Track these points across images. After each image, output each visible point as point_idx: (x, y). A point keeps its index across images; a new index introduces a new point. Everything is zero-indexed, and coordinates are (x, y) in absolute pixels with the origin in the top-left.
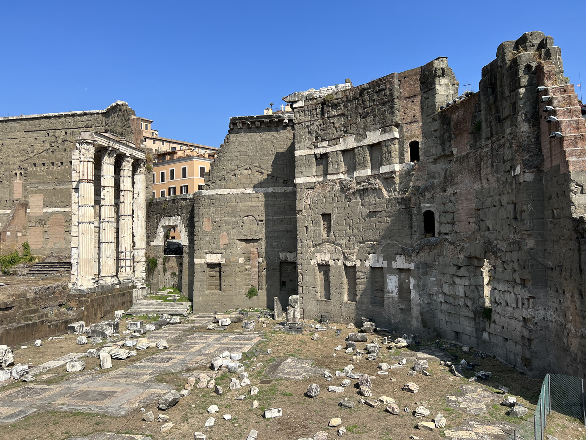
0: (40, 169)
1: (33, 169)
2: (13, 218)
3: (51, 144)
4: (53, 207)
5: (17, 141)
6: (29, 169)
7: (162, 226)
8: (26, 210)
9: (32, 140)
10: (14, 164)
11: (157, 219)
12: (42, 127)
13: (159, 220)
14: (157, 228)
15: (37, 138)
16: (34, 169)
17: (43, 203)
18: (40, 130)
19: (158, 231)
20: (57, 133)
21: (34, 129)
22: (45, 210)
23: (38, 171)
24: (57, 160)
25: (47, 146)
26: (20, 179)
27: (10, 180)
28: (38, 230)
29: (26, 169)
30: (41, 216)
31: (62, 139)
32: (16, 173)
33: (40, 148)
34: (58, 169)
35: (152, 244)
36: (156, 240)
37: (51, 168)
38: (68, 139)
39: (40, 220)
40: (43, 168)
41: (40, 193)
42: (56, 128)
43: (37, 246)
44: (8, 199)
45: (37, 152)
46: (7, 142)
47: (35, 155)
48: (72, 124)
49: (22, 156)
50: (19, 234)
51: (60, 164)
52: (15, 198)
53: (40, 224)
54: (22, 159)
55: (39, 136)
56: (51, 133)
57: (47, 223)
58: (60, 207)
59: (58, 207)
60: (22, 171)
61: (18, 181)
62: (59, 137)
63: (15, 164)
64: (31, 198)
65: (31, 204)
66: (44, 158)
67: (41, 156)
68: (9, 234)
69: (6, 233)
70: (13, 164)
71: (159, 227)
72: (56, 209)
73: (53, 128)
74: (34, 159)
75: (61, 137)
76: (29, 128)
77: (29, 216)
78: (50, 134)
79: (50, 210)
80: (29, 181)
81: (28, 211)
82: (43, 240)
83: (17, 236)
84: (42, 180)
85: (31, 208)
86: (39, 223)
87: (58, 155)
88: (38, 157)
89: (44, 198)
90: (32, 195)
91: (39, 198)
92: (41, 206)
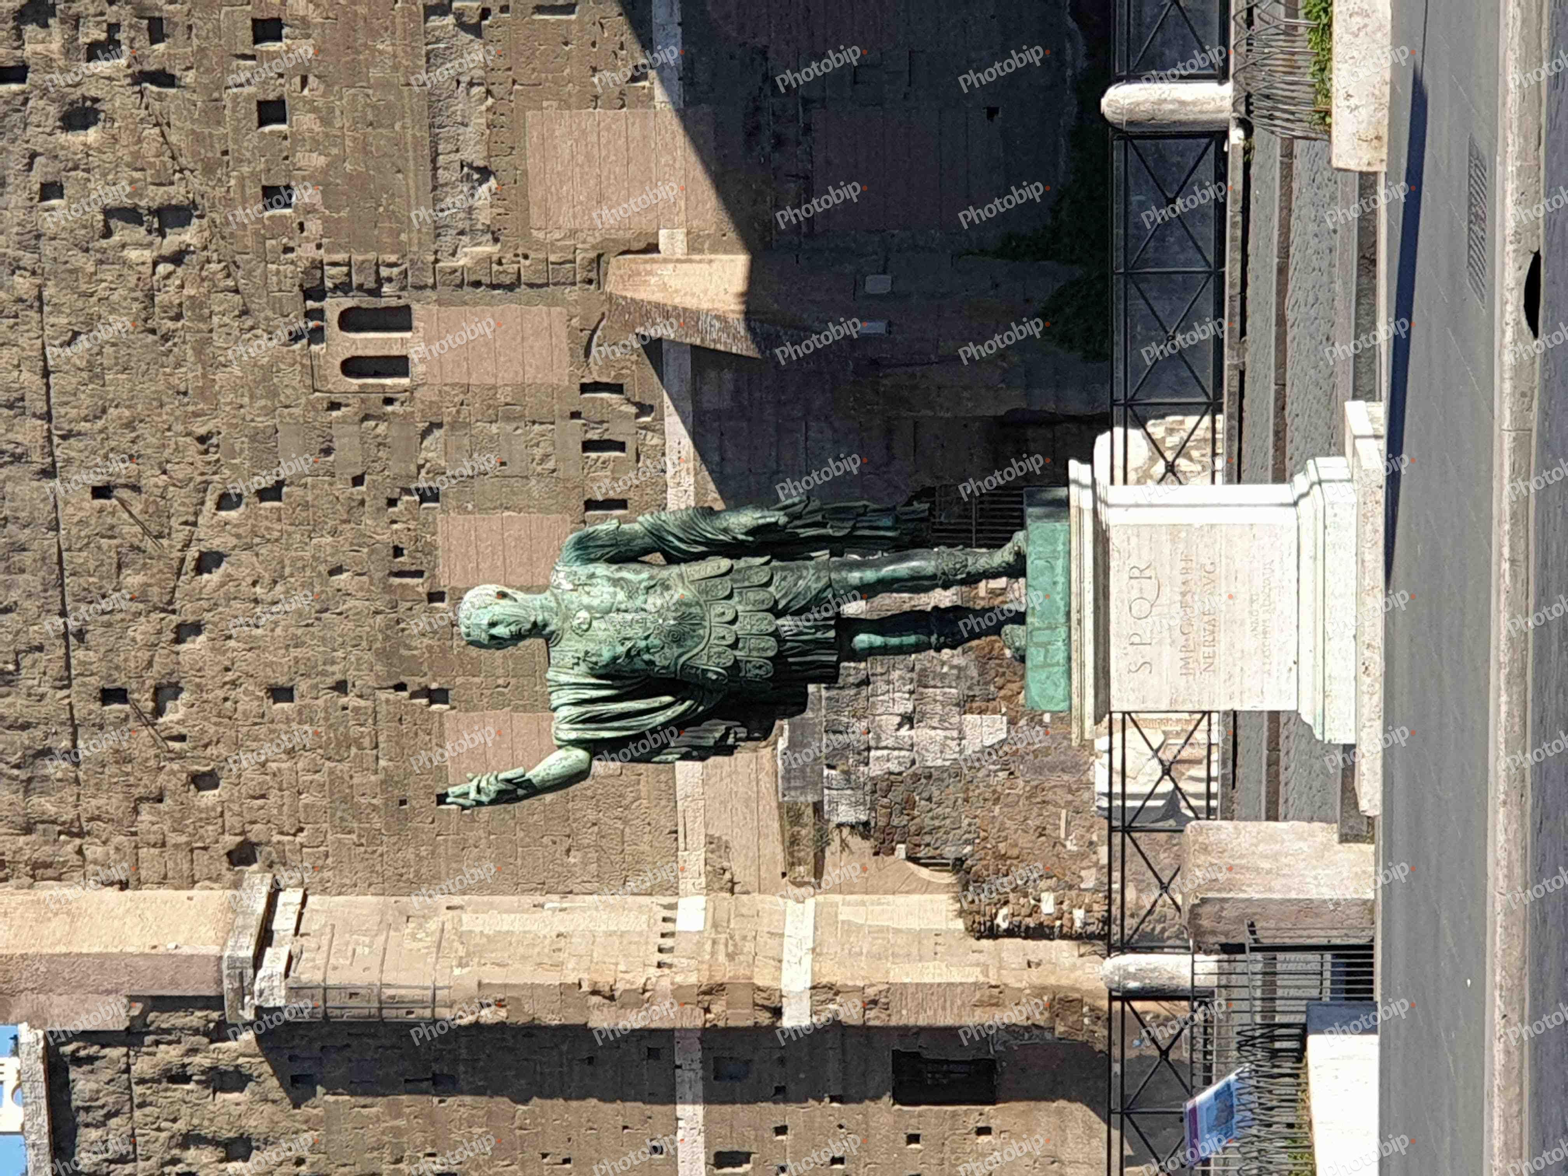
0: (316, 146)
1: (310, 210)
6: (307, 252)
17: (606, 118)
23: (334, 163)
25: (108, 82)
26: (401, 320)
27: (409, 416)
29: (314, 275)
32: (349, 367)
39: (752, 133)
40: (303, 122)
41: (517, 148)
49: (202, 315)
54: (222, 314)
60: (334, 306)
63: (271, 370)
64: (566, 222)
66: (213, 113)
67: (197, 140)
70: (273, 392)
74: (228, 201)
80: (416, 241)
81: (673, 241)
84: (410, 129)
86: (779, 142)
88: (209, 169)
89: (565, 104)
90: (534, 211)
91: (565, 148)
92: (636, 132)
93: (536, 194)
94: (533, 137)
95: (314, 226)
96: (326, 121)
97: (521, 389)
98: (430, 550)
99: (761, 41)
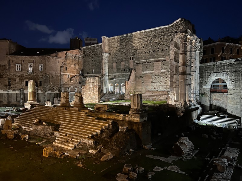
2: (131, 76)
8: (135, 73)
9: (137, 43)
13: (209, 75)
14: (208, 79)
17: (142, 69)
18: (140, 38)
22: (142, 72)
24: (148, 50)
25: (143, 45)
27: (128, 60)
28: (140, 81)
30: (141, 75)
31: (150, 41)
32: (131, 58)
34: (148, 54)
35: (204, 87)
36: (206, 85)
37: (145, 54)
38: (153, 41)
42: (147, 36)
43: (139, 87)
44: (127, 68)
45: (139, 47)
46: (127, 45)
50: (133, 82)
54: (133, 51)
60: (133, 56)
61: (131, 61)
63: (130, 54)
67: (141, 49)
72: (147, 72)
74: (138, 51)
76: (136, 37)
78: (145, 39)
82: (142, 85)
86: (140, 78)
93: (138, 66)
95: (137, 55)
96: (141, 55)
97: (129, 66)
98: (123, 62)
99: (145, 77)
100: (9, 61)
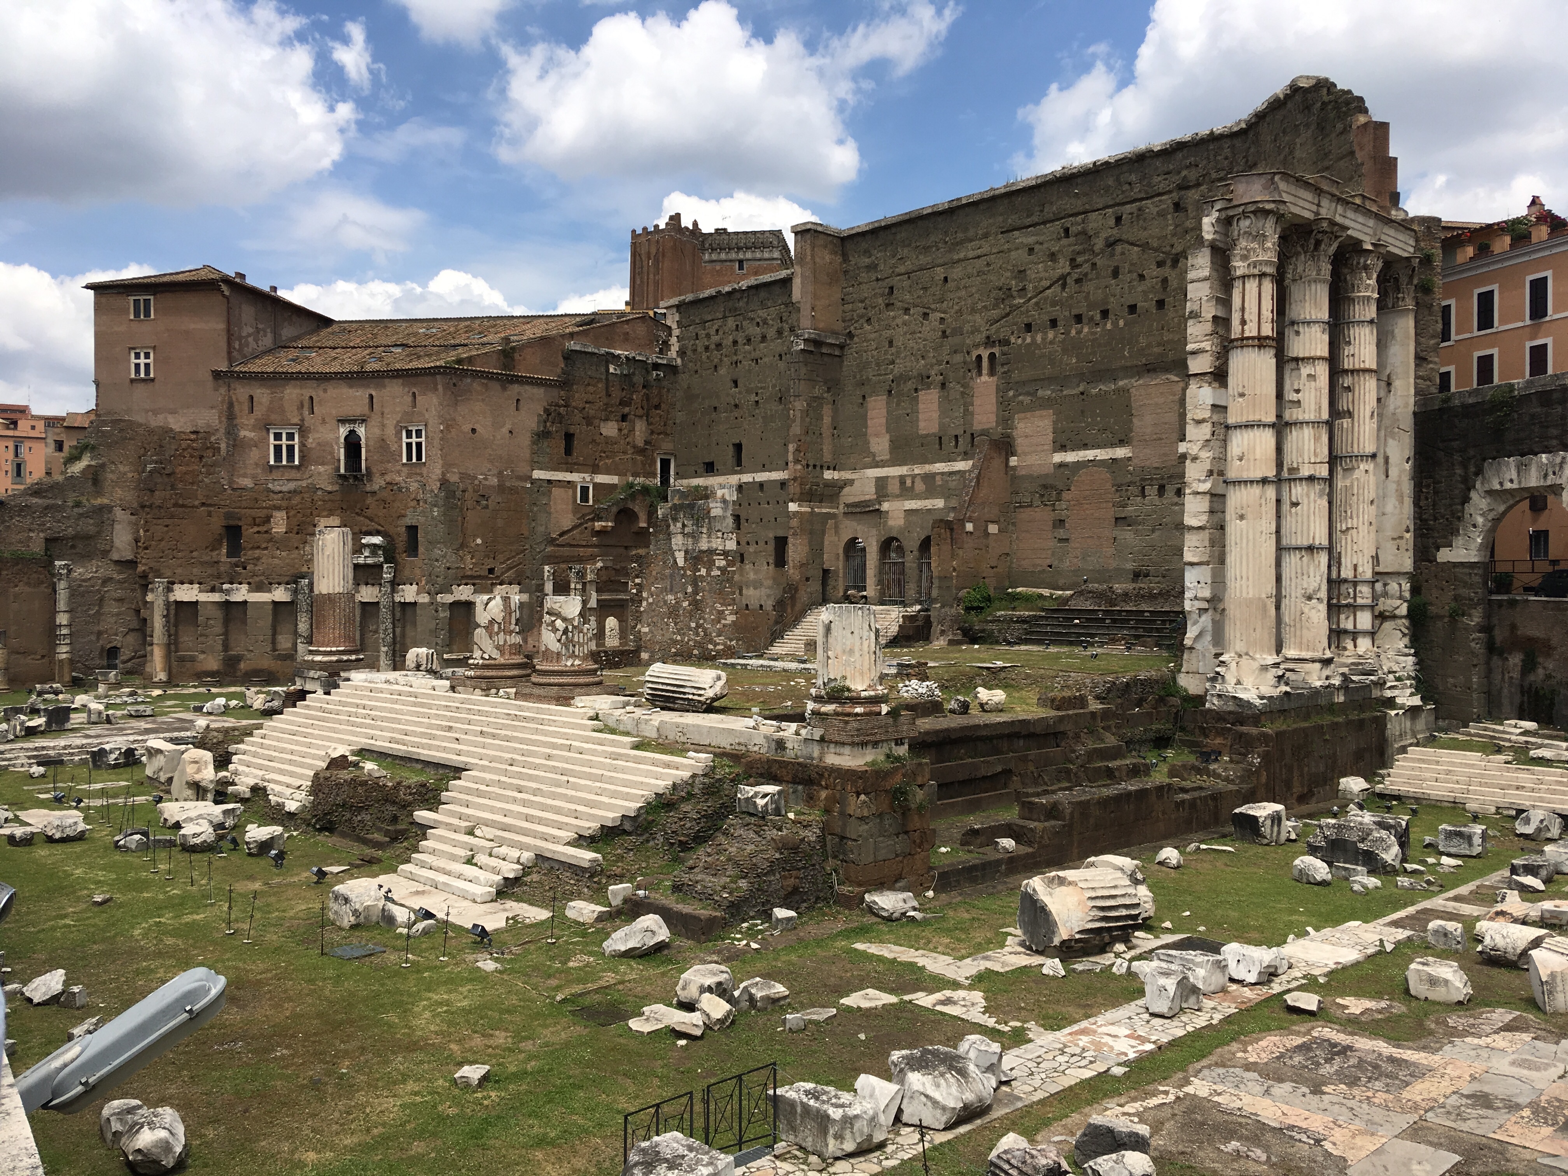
0: (1043, 339)
1: (1024, 339)
2: (978, 482)
3: (1073, 260)
4: (1079, 449)
5: (982, 262)
6: (1013, 340)
7: (1490, 493)
8: (1007, 460)
9: (1019, 256)
10: (975, 330)
11: (1465, 467)
12: (1050, 210)
13: (1472, 469)
14: (1466, 499)
15: (1037, 247)
16: (1029, 340)
17: (1051, 436)
18: (1044, 223)
19: (1469, 509)
20: (1095, 221)
21: (1028, 221)
22: (1058, 458)
23: (1038, 347)
24: (1091, 306)
25: (1063, 267)
26: (992, 373)
27: (964, 377)
28: (1041, 515)
29: (1006, 342)
30: (1047, 475)
31: (1107, 239)
32: (979, 357)
33: (1043, 275)
34: (1096, 333)
35: (1444, 555)
36: (1458, 541)
37: (1073, 332)
38: (1124, 237)
39: (1045, 487)
40: (1051, 335)
41: (1042, 407)
42: (1087, 207)
43: (1038, 561)
44: (960, 432)
45: (1035, 287)
46: (956, 273)
47: (1030, 299)
48: (1137, 188)
49: (996, 306)
50: (993, 529)
51: (1098, 317)
52: (977, 427)
53: (1045, 499)
54: (995, 313)
55: (1041, 238)
56: (1075, 225)
57: (1065, 495)
58: (1099, 447)
59: (1093, 447)
60: (996, 350)
61: (985, 378)
62: (1097, 234)
63: (979, 331)
64: (1019, 426)
65: (1020, 443)
66: (1054, 304)
67: (1046, 299)
68: (969, 527)
69: (964, 527)
70: (972, 333)
71: (1473, 495)
72: (1090, 454)
73: (1081, 209)
74: (1028, 311)
75: (1104, 235)
76: (1013, 219)
77: (1014, 478)
78: (1073, 230)
79: (1071, 457)
80: (1015, 376)
81: (1013, 461)
82: (1052, 543)
83: (987, 534)
84: (1048, 371)
85: (1019, 450)
86: (1042, 496)
87: (1097, 288)
88: (1037, 304)
89: (1055, 423)
90: (1023, 415)
91: (1041, 424)
92: (1046, 447)
93: (1028, 415)
94: (1044, 413)
95: (1020, 341)
96: (1051, 343)
97: (972, 414)
98: (929, 388)
99: (1072, 488)
100: (231, 405)
